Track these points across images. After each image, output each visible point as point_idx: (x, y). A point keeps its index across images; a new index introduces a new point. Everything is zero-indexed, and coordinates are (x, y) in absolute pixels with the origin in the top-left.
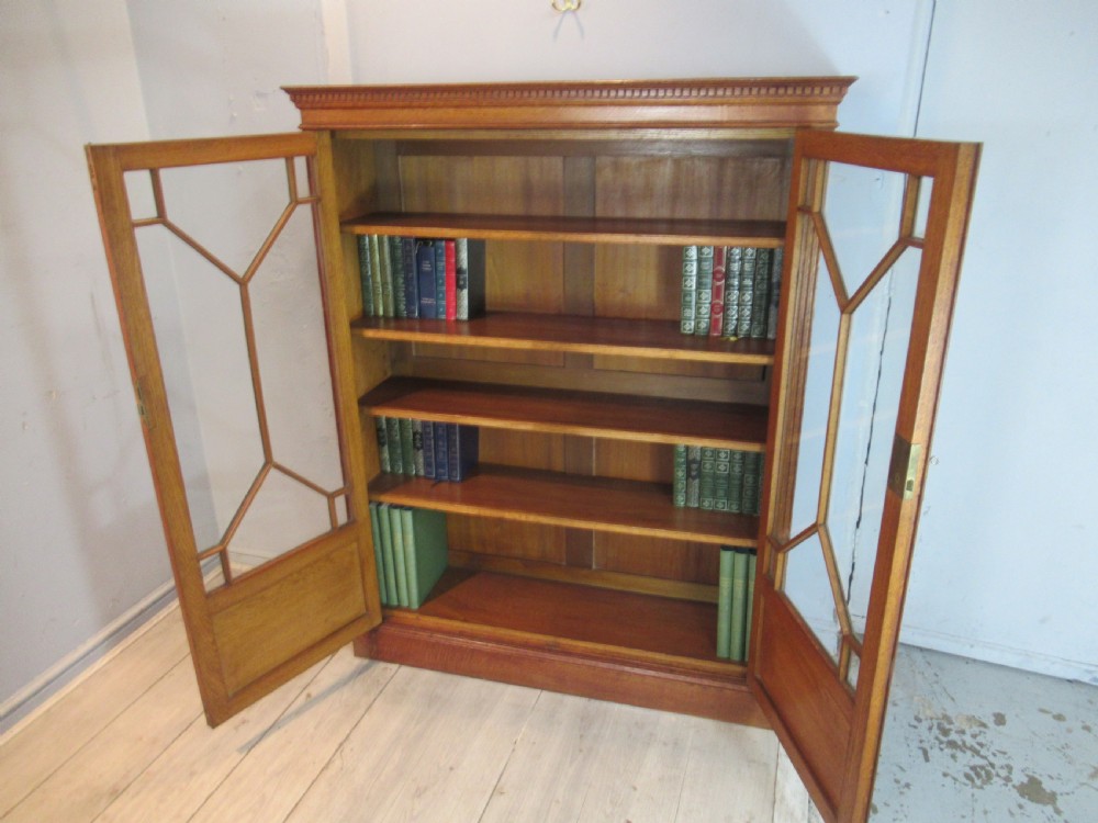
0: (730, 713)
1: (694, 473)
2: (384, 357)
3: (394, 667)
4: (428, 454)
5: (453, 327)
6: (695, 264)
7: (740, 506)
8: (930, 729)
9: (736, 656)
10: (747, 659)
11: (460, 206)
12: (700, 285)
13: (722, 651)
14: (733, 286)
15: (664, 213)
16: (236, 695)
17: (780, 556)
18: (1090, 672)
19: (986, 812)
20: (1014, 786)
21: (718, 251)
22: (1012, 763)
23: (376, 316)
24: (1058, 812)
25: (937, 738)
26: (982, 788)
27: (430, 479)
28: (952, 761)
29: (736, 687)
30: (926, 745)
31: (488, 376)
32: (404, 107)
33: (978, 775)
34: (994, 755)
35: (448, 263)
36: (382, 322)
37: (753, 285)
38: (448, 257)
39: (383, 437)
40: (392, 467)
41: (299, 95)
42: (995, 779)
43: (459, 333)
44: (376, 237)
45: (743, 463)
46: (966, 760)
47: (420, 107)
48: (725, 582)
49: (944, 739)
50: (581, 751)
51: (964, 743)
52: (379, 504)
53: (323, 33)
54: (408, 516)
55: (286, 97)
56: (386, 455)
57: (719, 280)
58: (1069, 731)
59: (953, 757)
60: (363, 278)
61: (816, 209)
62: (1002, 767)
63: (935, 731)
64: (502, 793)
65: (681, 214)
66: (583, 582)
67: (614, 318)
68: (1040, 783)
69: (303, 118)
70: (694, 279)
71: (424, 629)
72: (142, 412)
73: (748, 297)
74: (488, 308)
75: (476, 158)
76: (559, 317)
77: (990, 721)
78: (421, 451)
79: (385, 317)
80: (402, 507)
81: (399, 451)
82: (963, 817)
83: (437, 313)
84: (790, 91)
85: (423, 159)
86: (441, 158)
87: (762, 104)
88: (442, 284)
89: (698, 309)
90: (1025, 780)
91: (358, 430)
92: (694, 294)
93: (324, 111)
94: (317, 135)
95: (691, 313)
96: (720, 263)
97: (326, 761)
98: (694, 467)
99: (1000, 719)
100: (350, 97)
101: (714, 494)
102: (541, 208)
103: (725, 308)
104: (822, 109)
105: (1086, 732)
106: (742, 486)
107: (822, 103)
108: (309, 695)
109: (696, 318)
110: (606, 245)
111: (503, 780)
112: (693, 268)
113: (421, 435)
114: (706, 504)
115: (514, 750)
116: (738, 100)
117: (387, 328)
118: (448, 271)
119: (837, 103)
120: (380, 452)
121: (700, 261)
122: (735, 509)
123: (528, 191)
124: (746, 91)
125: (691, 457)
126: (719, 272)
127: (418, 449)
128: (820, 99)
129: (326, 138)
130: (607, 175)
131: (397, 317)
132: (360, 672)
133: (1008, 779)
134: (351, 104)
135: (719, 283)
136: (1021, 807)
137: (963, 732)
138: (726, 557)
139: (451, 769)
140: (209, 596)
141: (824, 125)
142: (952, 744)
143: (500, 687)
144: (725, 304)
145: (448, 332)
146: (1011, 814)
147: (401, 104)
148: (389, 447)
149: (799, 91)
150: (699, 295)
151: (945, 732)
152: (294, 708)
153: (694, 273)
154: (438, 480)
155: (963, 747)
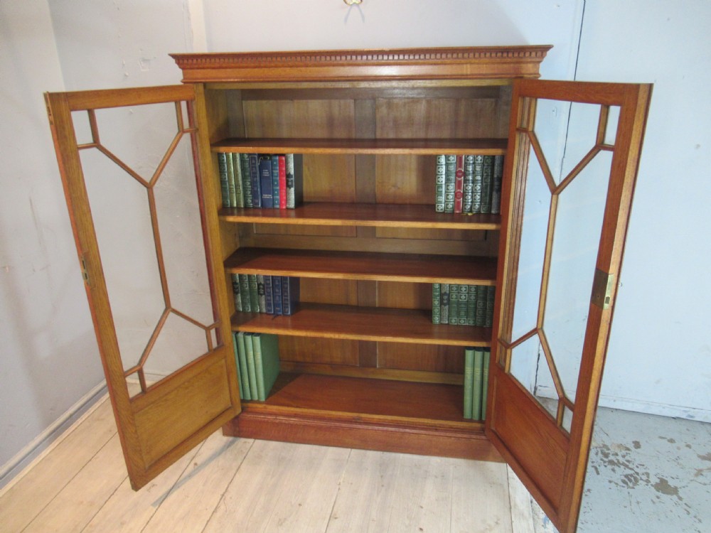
0: (475, 454)
1: (445, 302)
2: (235, 235)
3: (251, 441)
4: (269, 298)
5: (285, 213)
6: (444, 167)
7: (475, 321)
8: (597, 454)
9: (476, 417)
10: (484, 419)
11: (285, 134)
12: (448, 180)
13: (467, 414)
14: (469, 180)
15: (421, 135)
16: (151, 467)
17: (508, 351)
18: (685, 411)
19: (638, 503)
20: (652, 485)
21: (459, 158)
22: (648, 471)
23: (232, 207)
24: (680, 499)
25: (602, 460)
26: (633, 488)
27: (270, 314)
28: (612, 472)
29: (478, 437)
30: (595, 464)
31: (305, 245)
32: (255, 67)
33: (630, 481)
34: (637, 467)
35: (280, 171)
36: (236, 211)
37: (482, 179)
38: (280, 166)
39: (237, 288)
40: (243, 308)
41: (182, 60)
42: (640, 482)
43: (288, 216)
44: (231, 154)
45: (477, 293)
46: (621, 471)
47: (265, 67)
48: (468, 370)
49: (605, 459)
50: (383, 486)
51: (618, 461)
52: (237, 332)
53: (189, 19)
54: (257, 339)
55: (173, 61)
56: (239, 300)
57: (460, 177)
58: (679, 448)
59: (613, 470)
60: (222, 182)
61: (530, 129)
62: (643, 474)
63: (600, 454)
64: (336, 518)
65: (432, 135)
66: (371, 376)
67: (389, 204)
68: (667, 482)
69: (184, 75)
70: (444, 176)
71: (271, 414)
72: (86, 276)
73: (478, 187)
74: (305, 200)
75: (295, 101)
76: (353, 204)
77: (631, 446)
78: (263, 296)
79: (238, 208)
80: (252, 334)
81: (248, 297)
82: (625, 507)
83: (273, 204)
84: (510, 55)
85: (259, 102)
86: (271, 102)
87: (493, 63)
88: (277, 185)
89: (447, 195)
90: (658, 481)
91: (224, 283)
92: (444, 186)
93: (199, 71)
94: (195, 86)
95: (442, 199)
96: (460, 166)
97: (215, 507)
98: (445, 298)
99: (637, 445)
100: (217, 60)
101: (458, 315)
102: (340, 134)
103: (464, 195)
104: (530, 66)
105: (688, 448)
106: (476, 308)
107: (530, 62)
108: (196, 464)
109: (445, 202)
110: (383, 156)
111: (335, 509)
112: (443, 170)
113: (263, 285)
114: (453, 321)
115: (339, 489)
116: (477, 61)
117: (239, 215)
118: (281, 176)
119: (539, 62)
120: (235, 298)
121: (447, 165)
122: (471, 323)
123: (331, 122)
124: (482, 55)
125: (443, 292)
126: (460, 171)
127: (261, 295)
128: (529, 60)
129: (201, 88)
130: (383, 111)
131: (246, 208)
132: (229, 445)
133: (648, 481)
134: (218, 65)
135: (459, 179)
136: (658, 497)
137: (617, 455)
138: (469, 354)
139: (300, 505)
140: (132, 400)
141: (532, 76)
142: (611, 462)
143: (324, 448)
144: (464, 192)
145: (281, 216)
146: (654, 503)
147: (252, 65)
148: (242, 295)
149: (516, 55)
150: (447, 186)
151: (606, 455)
152: (186, 473)
153: (444, 173)
154: (276, 315)
155: (618, 464)
